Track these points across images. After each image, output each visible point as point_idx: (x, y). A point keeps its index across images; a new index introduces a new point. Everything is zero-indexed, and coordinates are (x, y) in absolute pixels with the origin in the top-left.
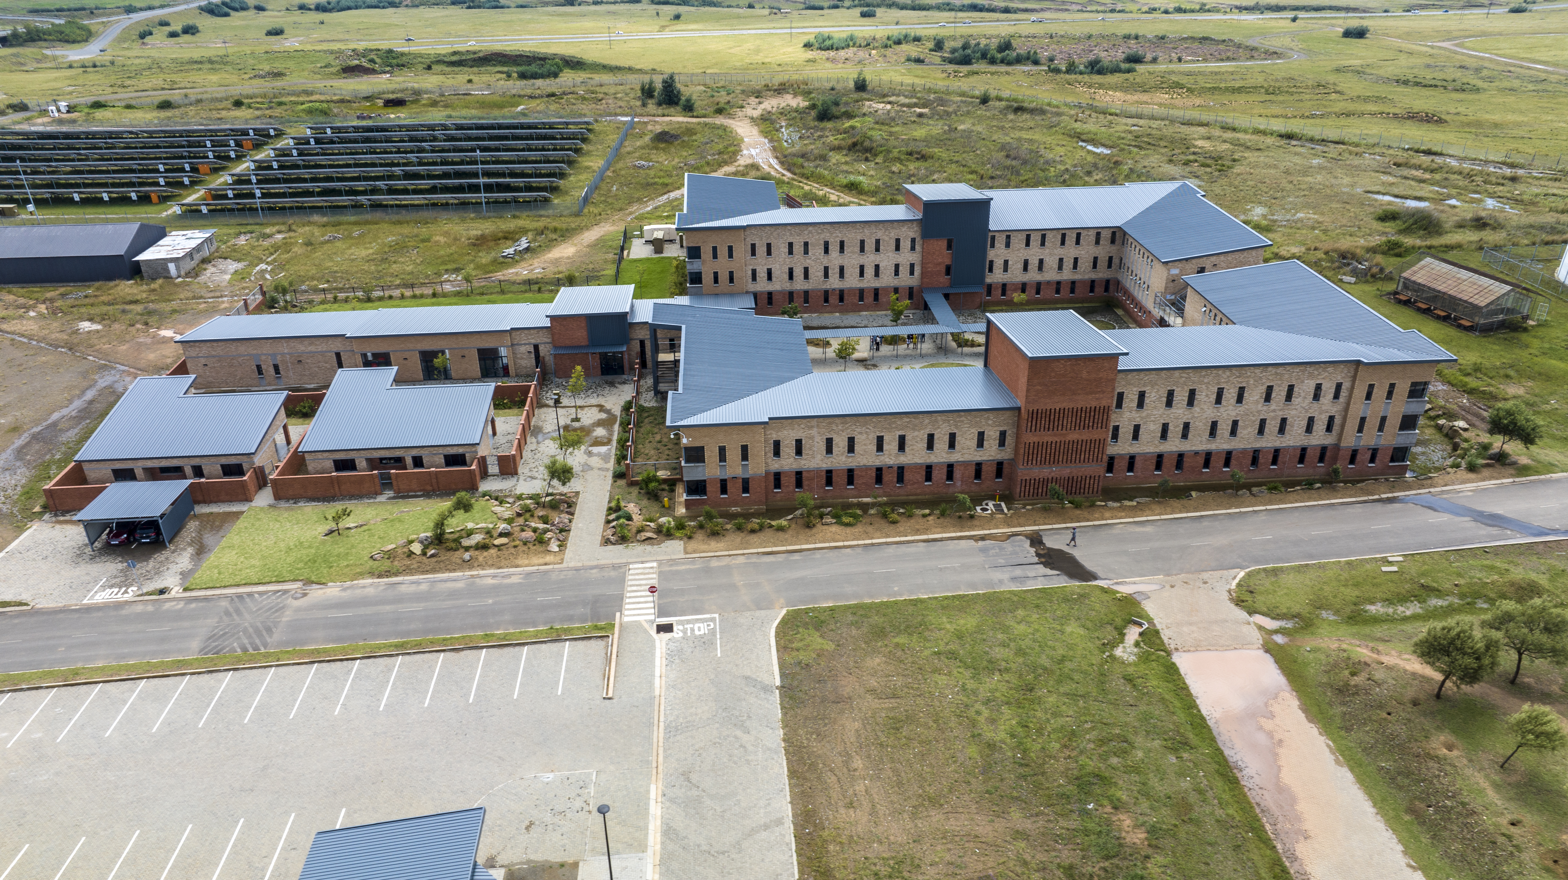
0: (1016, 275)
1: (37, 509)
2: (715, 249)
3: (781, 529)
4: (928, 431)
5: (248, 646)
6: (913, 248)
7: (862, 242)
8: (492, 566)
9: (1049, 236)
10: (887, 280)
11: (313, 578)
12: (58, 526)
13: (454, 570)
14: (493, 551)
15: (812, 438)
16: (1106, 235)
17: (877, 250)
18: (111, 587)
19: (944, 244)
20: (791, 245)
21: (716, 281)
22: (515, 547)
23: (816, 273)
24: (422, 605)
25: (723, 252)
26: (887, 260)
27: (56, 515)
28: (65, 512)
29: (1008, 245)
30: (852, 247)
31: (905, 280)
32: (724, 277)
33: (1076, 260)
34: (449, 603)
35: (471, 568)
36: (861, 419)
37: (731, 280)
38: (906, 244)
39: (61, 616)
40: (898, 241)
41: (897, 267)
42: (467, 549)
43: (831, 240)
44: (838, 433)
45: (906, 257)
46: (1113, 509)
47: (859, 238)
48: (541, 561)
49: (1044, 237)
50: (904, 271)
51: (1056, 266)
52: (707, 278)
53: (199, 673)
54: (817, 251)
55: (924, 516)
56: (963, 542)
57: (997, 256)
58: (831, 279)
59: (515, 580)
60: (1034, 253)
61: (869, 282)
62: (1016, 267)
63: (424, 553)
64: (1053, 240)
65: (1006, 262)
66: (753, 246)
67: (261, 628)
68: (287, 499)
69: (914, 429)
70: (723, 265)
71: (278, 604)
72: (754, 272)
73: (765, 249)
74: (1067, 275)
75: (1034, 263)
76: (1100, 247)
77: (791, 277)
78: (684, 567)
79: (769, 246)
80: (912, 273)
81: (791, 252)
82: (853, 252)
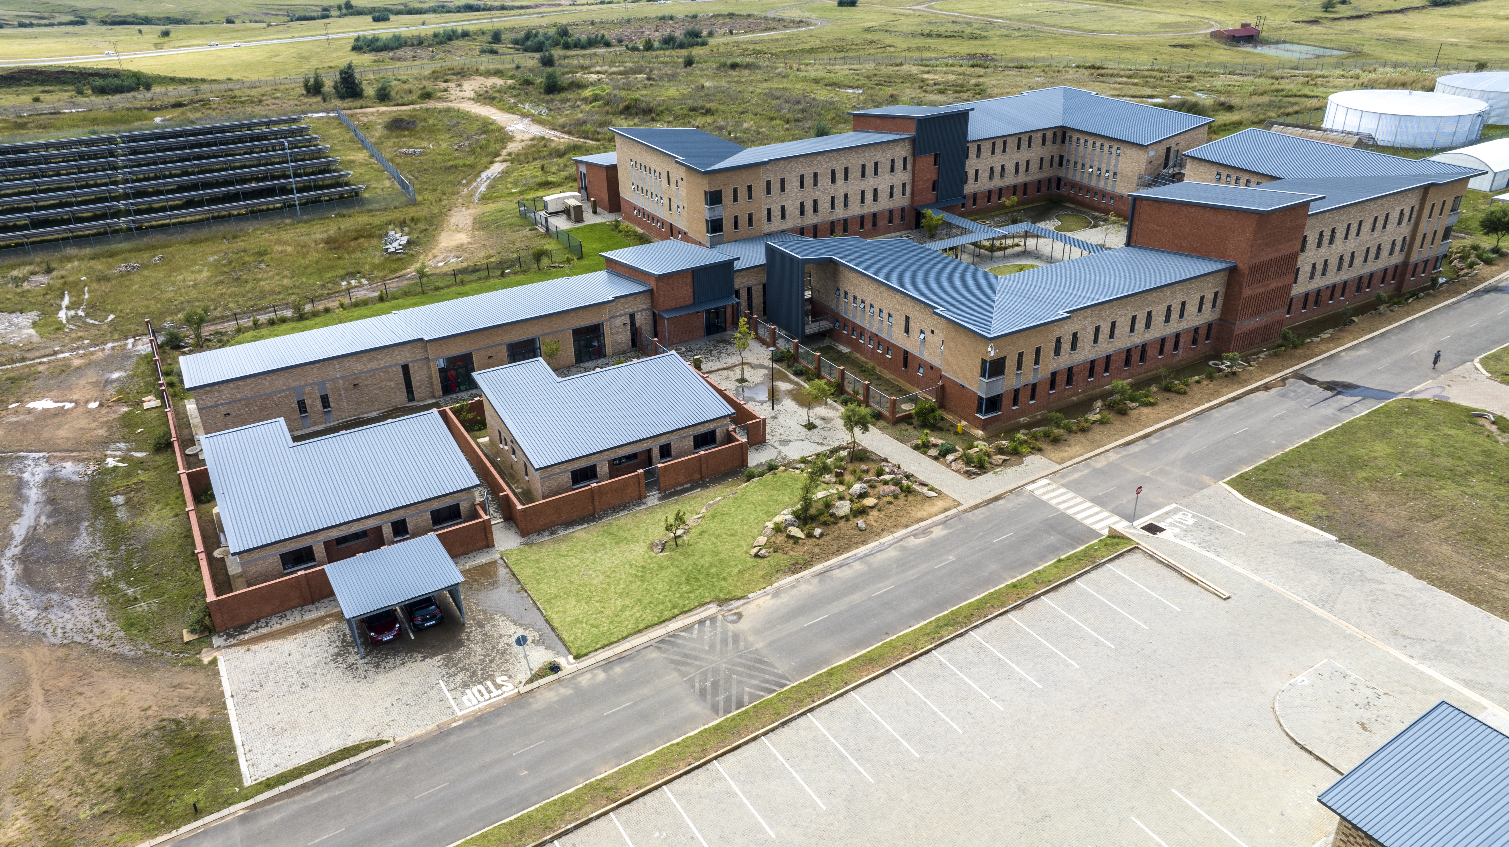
0: (984, 184)
1: (187, 637)
2: (735, 191)
3: (1102, 422)
4: (1167, 304)
5: (767, 685)
6: (905, 168)
7: (864, 166)
8: (896, 526)
9: (1009, 141)
10: (884, 204)
11: (721, 595)
12: (253, 647)
13: (864, 542)
14: (874, 513)
15: (1084, 329)
16: (1049, 135)
17: (876, 173)
18: (466, 685)
19: (931, 159)
20: (802, 177)
21: (736, 227)
22: (890, 503)
23: (824, 205)
24: (887, 582)
25: (743, 193)
26: (883, 182)
27: (230, 636)
28: (241, 629)
29: (978, 156)
30: (855, 173)
31: (901, 201)
32: (743, 221)
33: (1028, 162)
34: (912, 574)
35: (878, 534)
36: (1124, 301)
37: (750, 223)
38: (899, 164)
39: (453, 739)
40: (893, 161)
41: (892, 187)
42: (846, 518)
43: (837, 169)
44: (1104, 320)
45: (901, 177)
46: (1318, 343)
47: (861, 163)
48: (934, 509)
49: (1005, 142)
50: (897, 191)
51: (1013, 171)
52: (728, 225)
53: (772, 730)
54: (824, 181)
55: (1198, 382)
56: (1257, 394)
57: (970, 166)
58: (837, 210)
59: (938, 532)
60: (997, 161)
61: (870, 207)
62: (984, 175)
63: (810, 536)
64: (1012, 144)
65: (977, 171)
66: (769, 183)
67: (751, 664)
68: (539, 532)
69: (1159, 304)
70: (742, 209)
71: (724, 633)
72: (769, 211)
73: (779, 185)
74: (1022, 178)
75: (997, 169)
76: (1045, 148)
77: (802, 213)
78: (1076, 476)
79: (783, 181)
80: (904, 194)
81: (802, 185)
82: (856, 179)
